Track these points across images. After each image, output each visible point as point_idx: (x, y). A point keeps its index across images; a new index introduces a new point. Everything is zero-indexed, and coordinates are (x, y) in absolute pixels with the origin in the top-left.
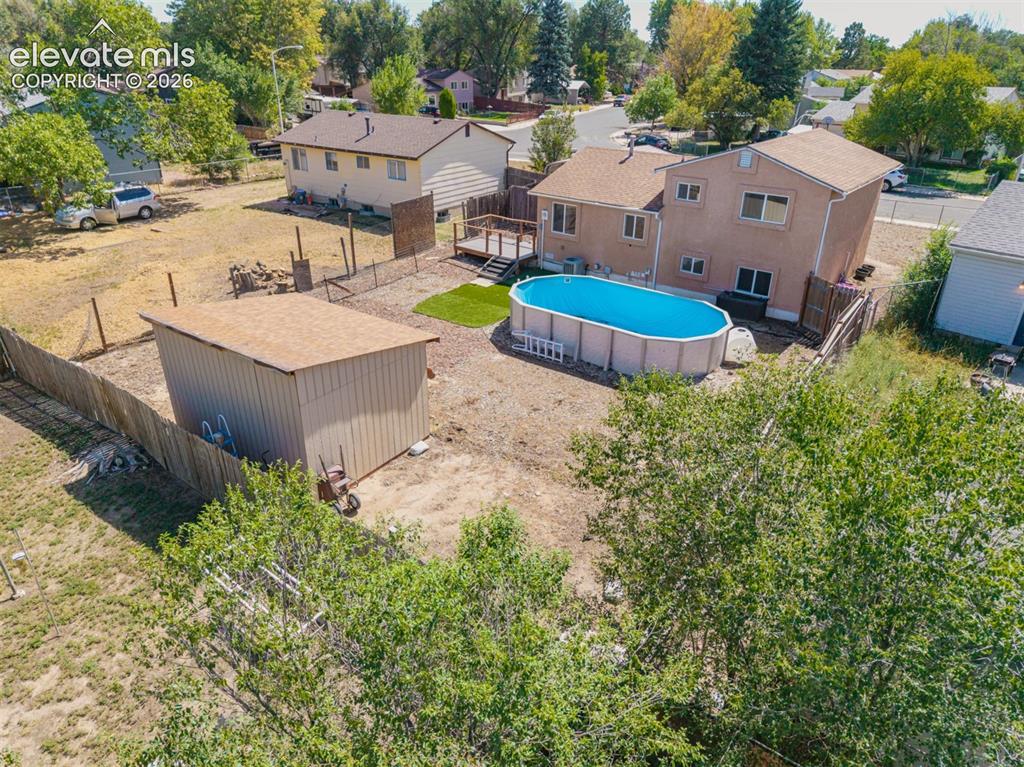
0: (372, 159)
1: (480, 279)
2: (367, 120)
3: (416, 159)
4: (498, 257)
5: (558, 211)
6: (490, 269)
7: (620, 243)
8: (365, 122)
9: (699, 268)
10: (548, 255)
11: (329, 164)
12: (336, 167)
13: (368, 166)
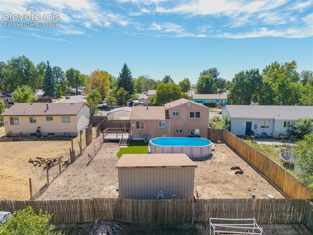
0: (54, 117)
1: (121, 146)
2: (47, 105)
3: (76, 115)
4: (122, 139)
5: (138, 123)
6: (122, 143)
7: (158, 129)
8: (46, 105)
9: (181, 131)
10: (135, 136)
11: (31, 121)
12: (35, 121)
13: (51, 119)
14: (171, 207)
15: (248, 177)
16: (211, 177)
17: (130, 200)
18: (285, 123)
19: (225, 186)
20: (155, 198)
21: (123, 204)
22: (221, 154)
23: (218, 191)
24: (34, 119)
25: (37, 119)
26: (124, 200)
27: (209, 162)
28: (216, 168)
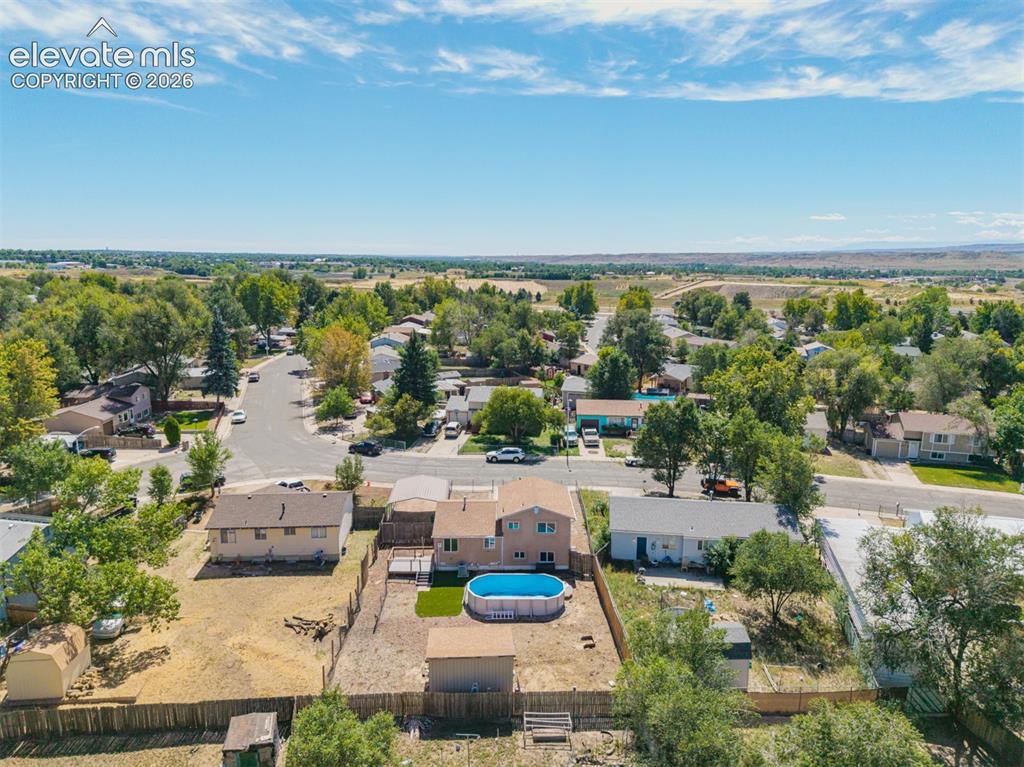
0: (297, 530)
1: (419, 587)
3: (339, 526)
4: (420, 572)
5: (447, 542)
6: (421, 580)
7: (483, 551)
9: (522, 555)
10: (443, 564)
11: (258, 536)
12: (264, 537)
13: (294, 533)
14: (486, 701)
15: (599, 653)
16: (549, 653)
17: (443, 694)
18: (700, 543)
19: (563, 668)
20: (469, 691)
21: (435, 698)
22: (578, 607)
23: (552, 677)
24: (263, 532)
25: (269, 533)
26: (435, 693)
27: (554, 624)
28: (561, 636)
